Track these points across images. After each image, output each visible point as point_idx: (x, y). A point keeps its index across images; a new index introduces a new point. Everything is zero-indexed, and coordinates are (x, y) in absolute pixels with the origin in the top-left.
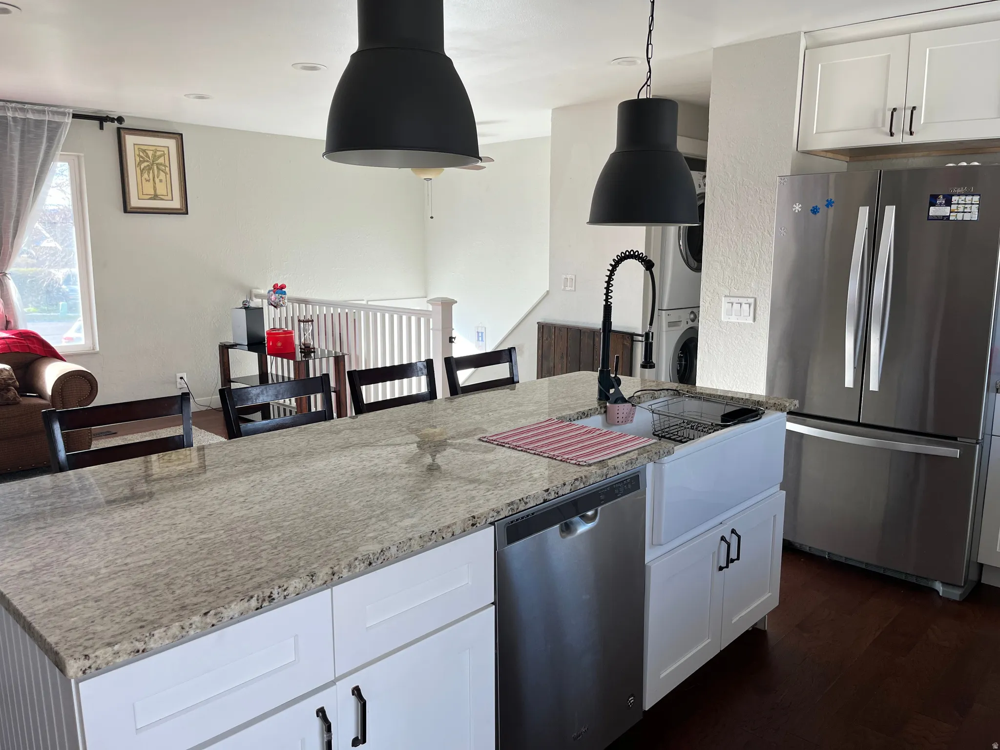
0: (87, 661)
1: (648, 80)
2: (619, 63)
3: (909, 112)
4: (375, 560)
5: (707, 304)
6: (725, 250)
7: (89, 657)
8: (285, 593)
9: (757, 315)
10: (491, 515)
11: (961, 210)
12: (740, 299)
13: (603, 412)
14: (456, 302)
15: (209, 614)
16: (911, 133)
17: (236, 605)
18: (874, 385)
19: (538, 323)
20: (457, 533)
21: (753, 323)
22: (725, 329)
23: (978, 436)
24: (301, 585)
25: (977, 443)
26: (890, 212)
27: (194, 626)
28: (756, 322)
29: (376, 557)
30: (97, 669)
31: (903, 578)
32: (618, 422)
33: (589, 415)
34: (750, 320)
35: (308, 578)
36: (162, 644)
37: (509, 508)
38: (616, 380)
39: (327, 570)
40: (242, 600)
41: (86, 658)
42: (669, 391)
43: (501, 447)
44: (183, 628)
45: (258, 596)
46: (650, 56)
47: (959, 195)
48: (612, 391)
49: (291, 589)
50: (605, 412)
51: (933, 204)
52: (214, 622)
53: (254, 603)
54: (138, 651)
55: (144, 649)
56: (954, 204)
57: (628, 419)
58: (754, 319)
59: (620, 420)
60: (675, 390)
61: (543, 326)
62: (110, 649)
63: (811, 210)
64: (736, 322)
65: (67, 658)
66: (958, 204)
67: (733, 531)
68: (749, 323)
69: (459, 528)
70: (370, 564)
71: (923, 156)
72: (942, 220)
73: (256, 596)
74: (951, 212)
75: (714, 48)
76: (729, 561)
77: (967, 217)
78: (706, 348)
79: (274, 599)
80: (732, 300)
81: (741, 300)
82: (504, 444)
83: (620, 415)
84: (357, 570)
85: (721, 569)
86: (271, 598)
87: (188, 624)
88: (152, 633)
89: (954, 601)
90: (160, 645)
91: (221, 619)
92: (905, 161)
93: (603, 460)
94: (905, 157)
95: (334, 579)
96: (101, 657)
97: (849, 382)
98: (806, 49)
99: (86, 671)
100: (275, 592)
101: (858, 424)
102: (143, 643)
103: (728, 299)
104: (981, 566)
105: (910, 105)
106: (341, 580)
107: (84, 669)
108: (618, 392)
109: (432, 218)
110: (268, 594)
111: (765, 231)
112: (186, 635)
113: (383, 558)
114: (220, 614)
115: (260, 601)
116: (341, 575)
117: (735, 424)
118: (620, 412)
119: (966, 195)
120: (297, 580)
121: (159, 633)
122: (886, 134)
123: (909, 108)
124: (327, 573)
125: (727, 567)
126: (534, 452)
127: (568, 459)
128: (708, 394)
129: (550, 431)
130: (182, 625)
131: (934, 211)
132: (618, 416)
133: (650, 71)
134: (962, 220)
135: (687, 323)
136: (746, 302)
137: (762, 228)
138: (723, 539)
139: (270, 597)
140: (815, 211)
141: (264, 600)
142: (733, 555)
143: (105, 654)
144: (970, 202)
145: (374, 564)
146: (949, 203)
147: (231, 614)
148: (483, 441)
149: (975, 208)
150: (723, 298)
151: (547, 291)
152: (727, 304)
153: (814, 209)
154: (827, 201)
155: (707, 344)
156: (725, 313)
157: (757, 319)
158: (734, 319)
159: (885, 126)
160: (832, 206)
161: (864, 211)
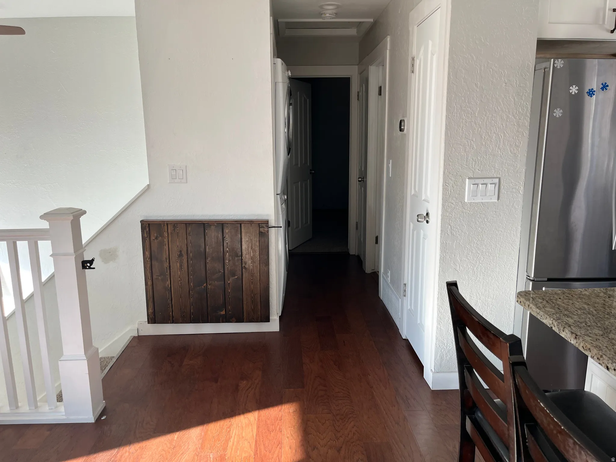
5: (450, 187)
6: (468, 133)
9: (501, 195)
12: (485, 179)
14: (84, 212)
19: (141, 221)
21: (497, 202)
22: (468, 210)
28: (499, 200)
34: (495, 199)
58: (498, 199)
61: (149, 224)
63: (588, 93)
64: (480, 202)
68: (494, 202)
78: (448, 230)
80: (477, 181)
81: (486, 181)
103: (473, 181)
111: (509, 114)
122: (607, 31)
136: (491, 182)
137: (507, 111)
140: (591, 93)
150: (467, 180)
151: (148, 185)
152: (472, 185)
153: (590, 91)
154: (602, 84)
155: (449, 227)
156: (469, 194)
157: (500, 198)
158: (478, 200)
159: (606, 23)
160: (606, 89)
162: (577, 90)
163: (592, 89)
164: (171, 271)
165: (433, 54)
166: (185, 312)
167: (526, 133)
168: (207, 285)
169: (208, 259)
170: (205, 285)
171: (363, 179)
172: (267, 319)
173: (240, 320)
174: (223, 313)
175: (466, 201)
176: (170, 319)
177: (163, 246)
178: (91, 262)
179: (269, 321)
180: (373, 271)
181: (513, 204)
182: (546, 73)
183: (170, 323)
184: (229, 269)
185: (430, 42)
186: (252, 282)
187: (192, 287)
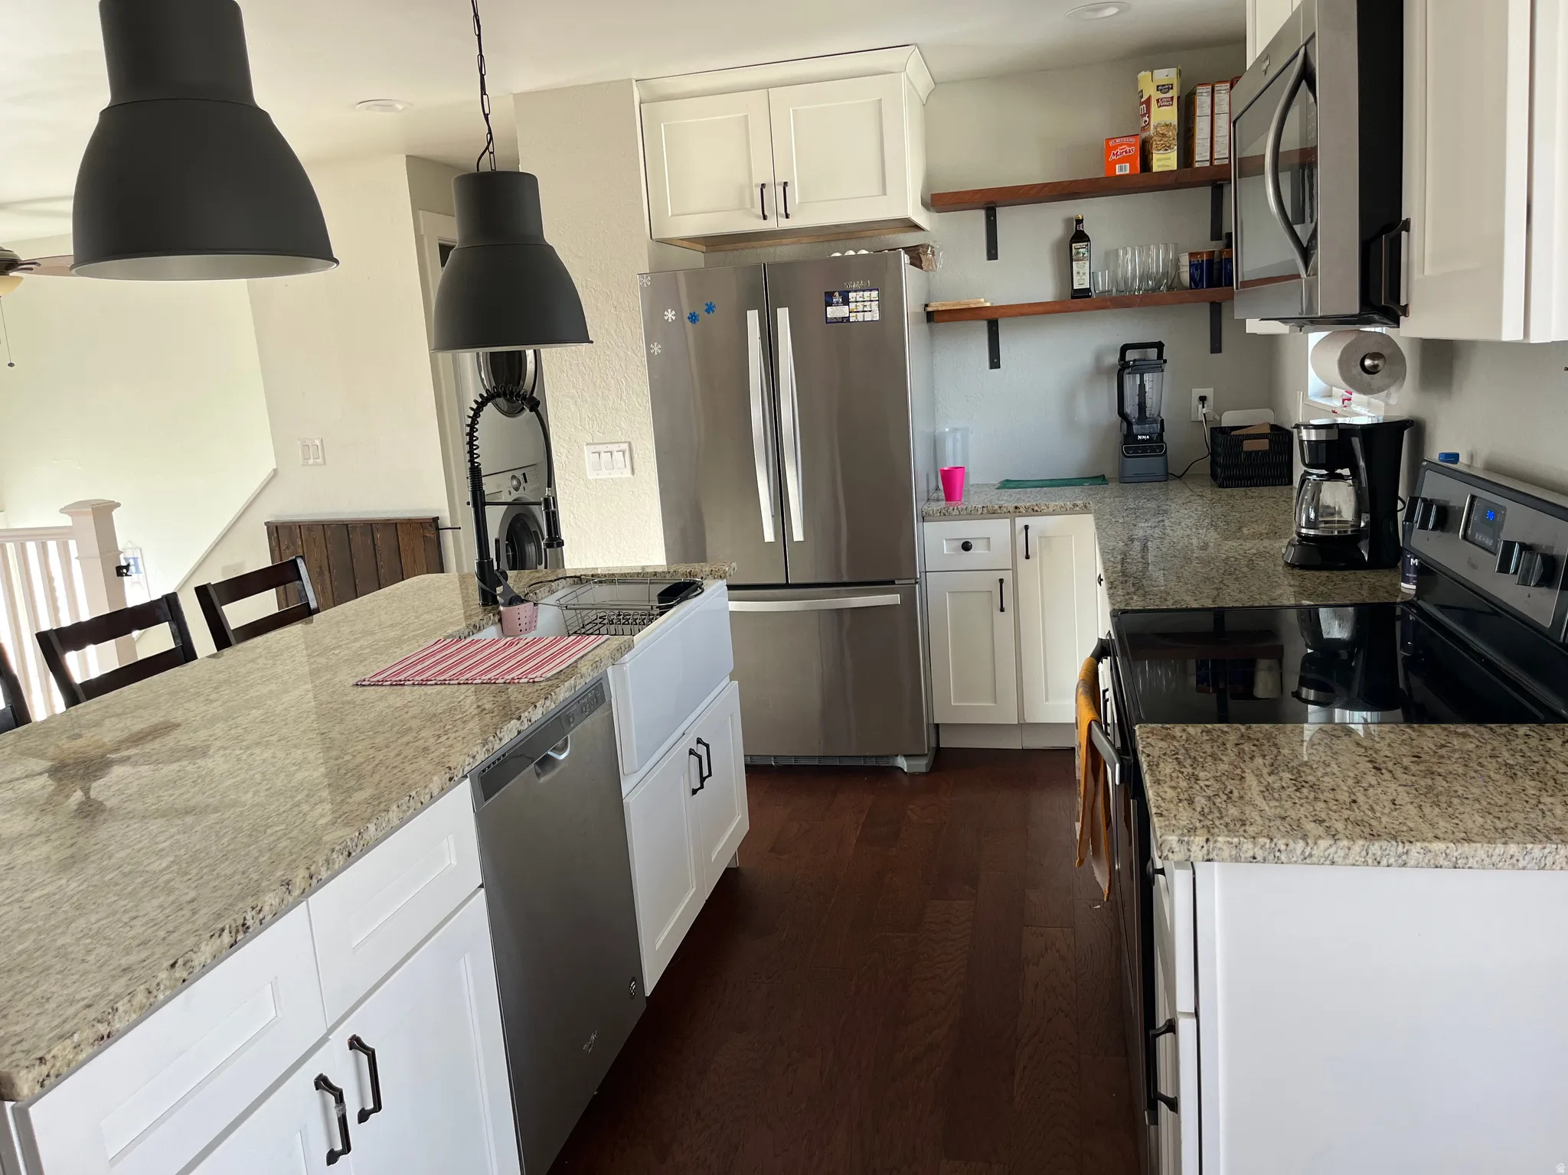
0: (43, 1066)
1: (489, 143)
2: (368, 108)
3: (780, 189)
4: (355, 848)
5: (564, 458)
7: (45, 1059)
8: (261, 916)
9: (636, 466)
10: (467, 763)
11: (860, 308)
12: (609, 446)
13: (497, 620)
15: (177, 965)
16: (787, 216)
17: (207, 945)
18: (798, 535)
19: (266, 524)
20: (435, 793)
21: (632, 476)
22: (594, 491)
23: (916, 575)
24: (277, 900)
25: (916, 583)
26: (783, 315)
27: (162, 987)
28: (635, 475)
29: (354, 844)
30: (57, 1076)
31: (862, 763)
32: (521, 631)
33: (482, 628)
34: (627, 473)
35: (284, 889)
36: (128, 1021)
37: (484, 749)
38: (501, 573)
39: (302, 873)
40: (212, 936)
41: (41, 1062)
42: (568, 579)
43: (399, 687)
44: (150, 992)
45: (230, 927)
46: (487, 112)
47: (856, 291)
48: (499, 590)
49: (266, 908)
50: (500, 620)
51: (829, 304)
52: (185, 975)
53: (226, 938)
54: (102, 1038)
55: (109, 1033)
56: (852, 302)
57: (532, 625)
58: (633, 472)
59: (523, 627)
60: (575, 577)
61: (277, 527)
62: (68, 1042)
63: (689, 318)
64: (608, 479)
65: (12, 1070)
66: (857, 302)
67: (699, 741)
68: (627, 478)
69: (436, 786)
70: (350, 854)
71: (792, 243)
72: (842, 322)
73: (227, 926)
74: (850, 312)
75: (514, 94)
76: (703, 779)
77: (868, 317)
78: (571, 520)
79: (248, 928)
80: (599, 448)
81: (611, 447)
82: (402, 683)
83: (523, 621)
84: (336, 866)
85: (694, 792)
86: (245, 927)
87: (155, 984)
88: (115, 1008)
89: (921, 774)
90: (127, 1023)
91: (191, 969)
92: (772, 250)
93: (561, 671)
94: (771, 246)
95: (314, 883)
96: (60, 1056)
97: (769, 536)
98: (641, 103)
99: (45, 1082)
100: (249, 917)
101: (787, 586)
102: (106, 1023)
103: (592, 448)
104: (937, 726)
105: (780, 179)
106: (321, 883)
107: (41, 1080)
108: (507, 589)
109: (11, 365)
110: (242, 921)
112: (154, 1002)
113: (362, 843)
114: (190, 963)
115: (233, 933)
116: (320, 877)
117: (678, 603)
118: (522, 616)
119: (864, 291)
120: (271, 895)
121: (123, 1005)
122: (758, 217)
123: (779, 184)
124: (304, 878)
125: (702, 787)
126: (457, 681)
127: (513, 679)
128: (622, 574)
129: (451, 655)
130: (148, 987)
131: (832, 312)
132: (519, 622)
133: (490, 132)
134: (864, 321)
135: (510, 493)
136: (618, 450)
138: (691, 752)
139: (243, 925)
140: (693, 318)
141: (237, 931)
142: (706, 773)
143: (64, 1049)
144: (869, 299)
145: (353, 854)
146: (846, 302)
147: (203, 959)
148: (364, 685)
149: (875, 305)
150: (585, 447)
151: (274, 469)
152: (592, 454)
153: (692, 316)
154: (707, 305)
155: (572, 515)
156: (590, 467)
157: (636, 471)
158: (606, 475)
159: (755, 206)
161: (753, 317)
162: (674, 315)
163: (694, 313)
175: (589, 477)
178: (127, 567)
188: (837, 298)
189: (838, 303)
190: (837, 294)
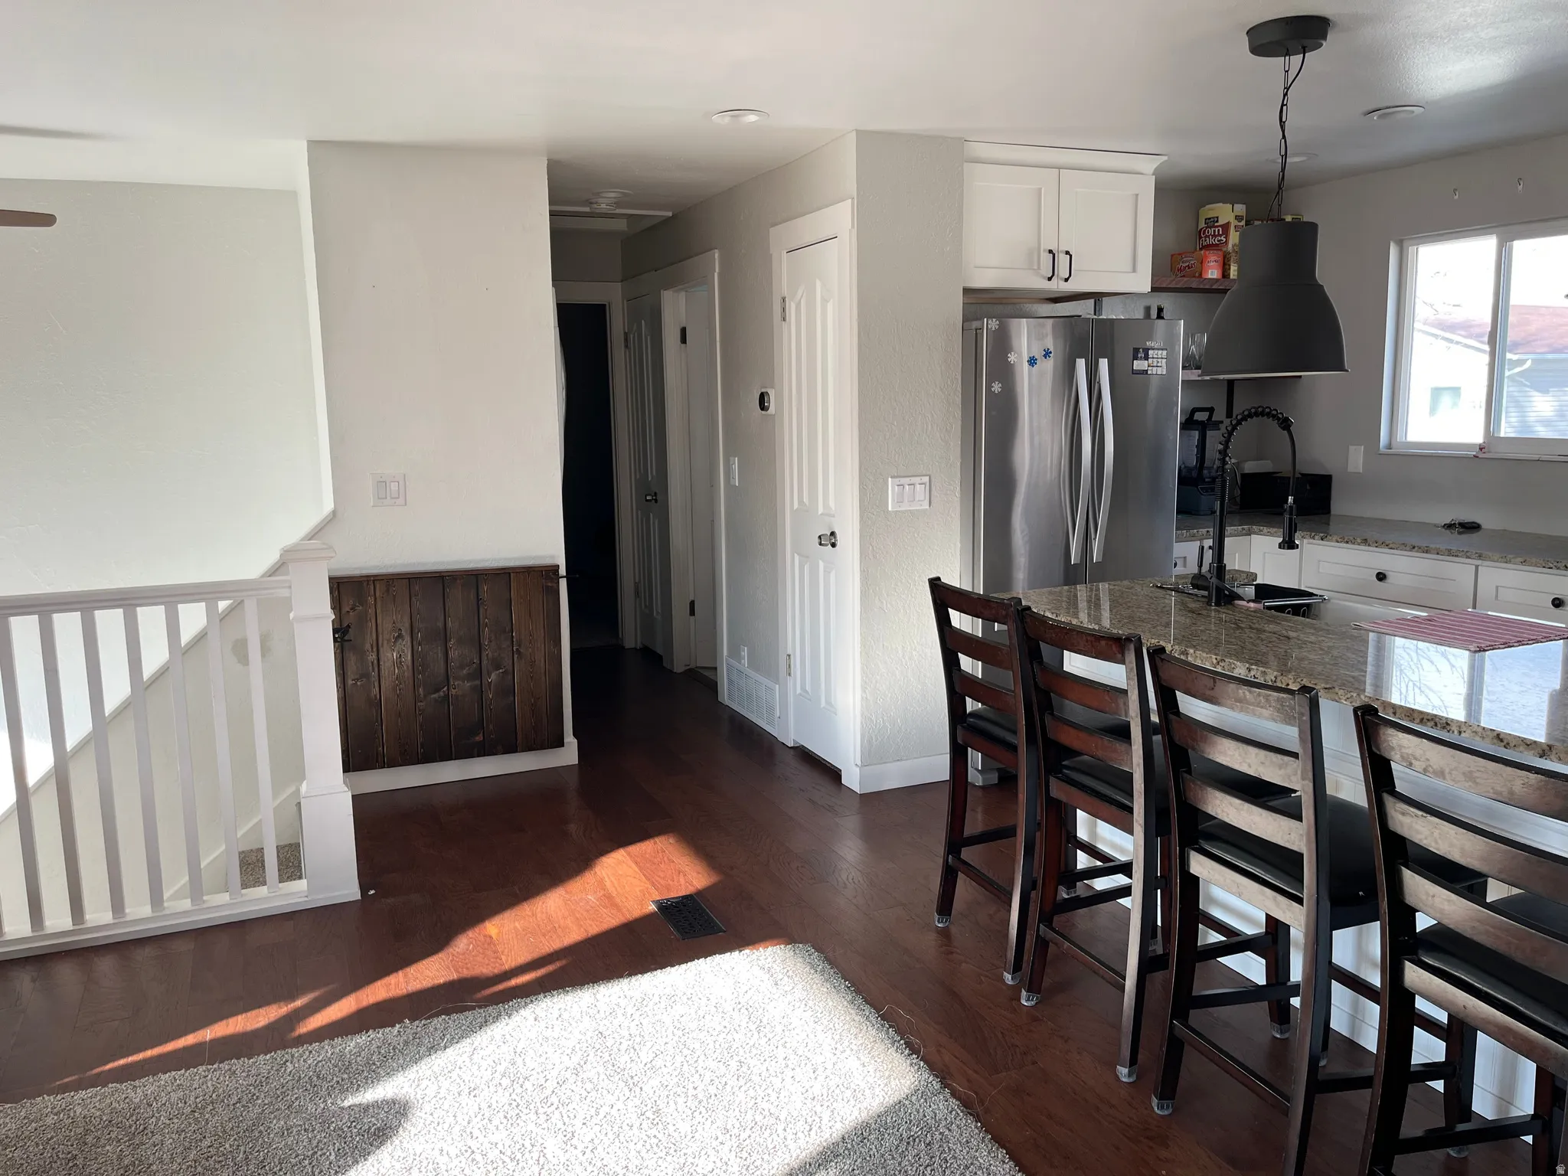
5: (870, 491)
6: (887, 415)
9: (933, 499)
11: (1155, 364)
12: (912, 478)
16: (1065, 280)
18: (1098, 557)
22: (893, 521)
26: (1104, 364)
28: (931, 507)
47: (1153, 349)
51: (1135, 358)
56: (1151, 358)
61: (339, 583)
63: (1028, 361)
64: (907, 510)
66: (1153, 358)
68: (926, 511)
72: (1143, 374)
74: (1148, 366)
77: (1159, 371)
78: (870, 552)
81: (913, 480)
103: (897, 481)
105: (1063, 248)
111: (936, 387)
119: (1158, 350)
122: (1043, 277)
123: (1062, 252)
131: (1137, 365)
134: (1156, 374)
136: (920, 482)
137: (933, 383)
140: (1032, 362)
144: (1161, 357)
146: (1146, 358)
149: (1164, 362)
150: (890, 479)
151: (332, 512)
152: (896, 487)
153: (1031, 359)
154: (1045, 350)
155: (870, 547)
156: (893, 500)
157: (933, 504)
158: (905, 507)
159: (1042, 268)
160: (1050, 357)
161: (1081, 364)
162: (1016, 358)
163: (1034, 357)
164: (382, 667)
165: (825, 301)
166: (407, 743)
167: (958, 414)
168: (448, 689)
169: (450, 641)
170: (445, 689)
171: (654, 498)
172: (559, 743)
173: (510, 749)
174: (479, 738)
175: (890, 509)
176: (379, 759)
177: (367, 622)
179: (563, 746)
180: (688, 667)
181: (949, 511)
182: (978, 335)
183: (379, 768)
184: (490, 655)
185: (818, 284)
186: (531, 677)
187: (422, 696)
188: (1141, 355)
189: (1141, 357)
190: (1141, 350)
